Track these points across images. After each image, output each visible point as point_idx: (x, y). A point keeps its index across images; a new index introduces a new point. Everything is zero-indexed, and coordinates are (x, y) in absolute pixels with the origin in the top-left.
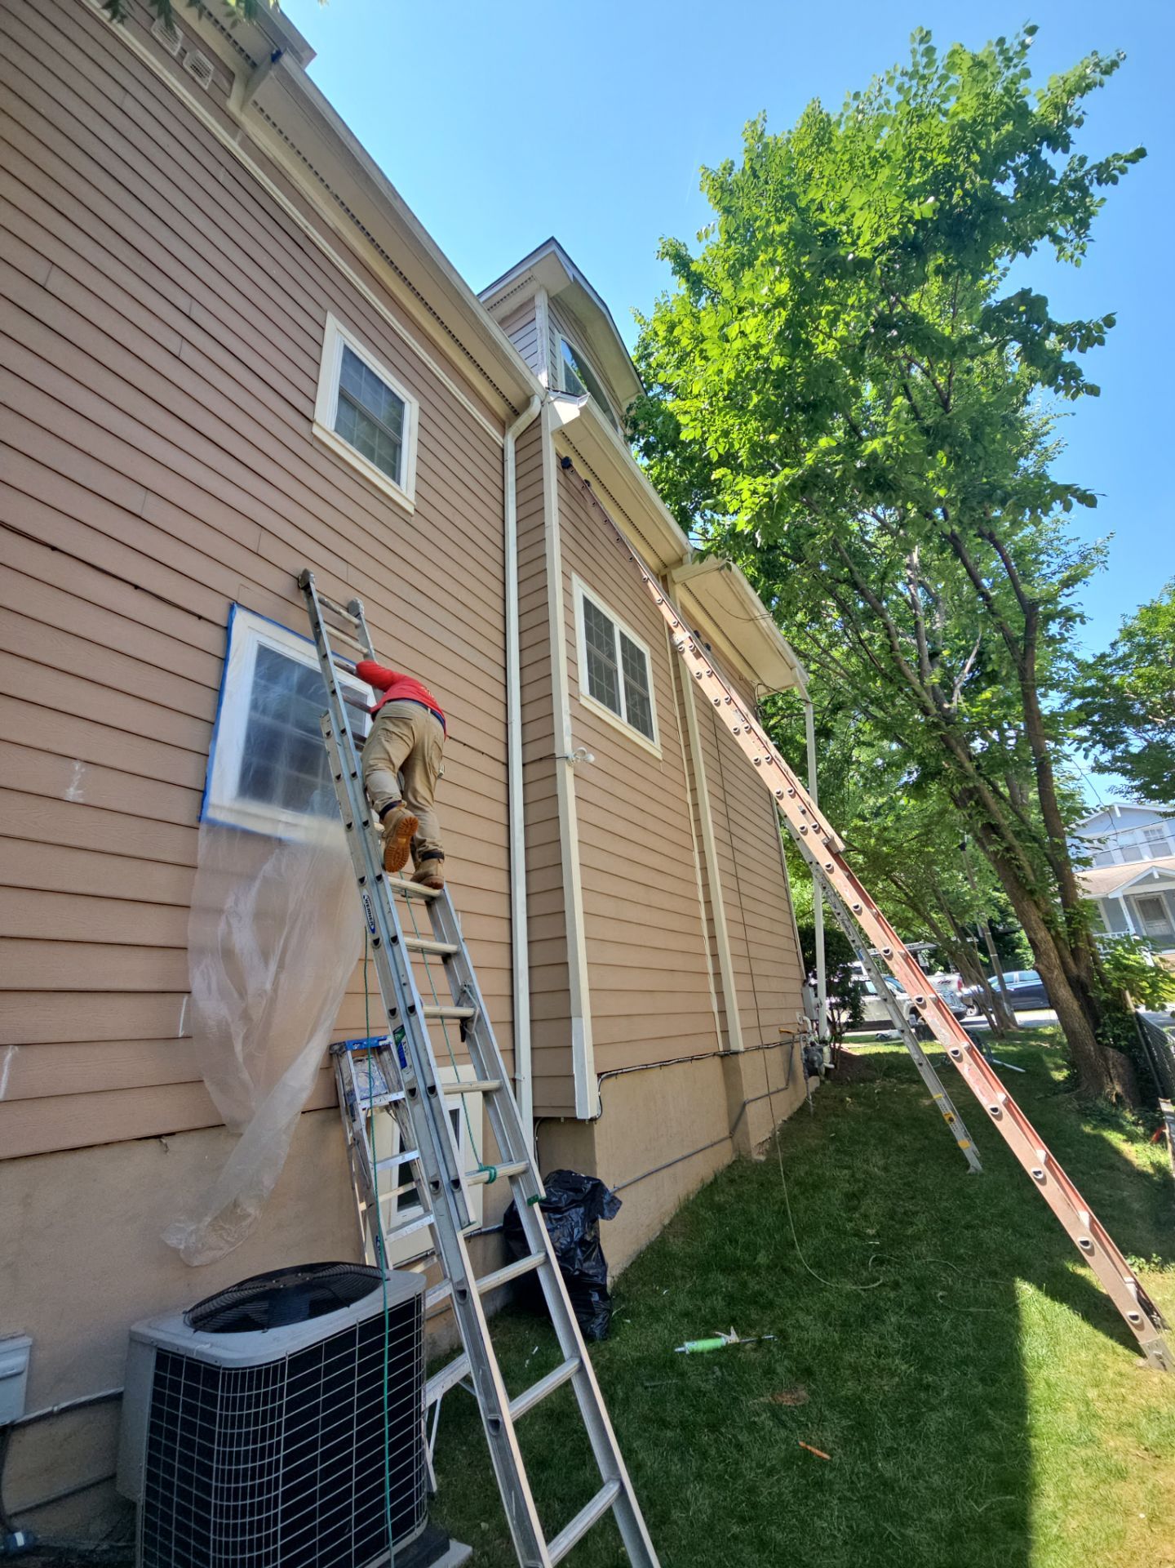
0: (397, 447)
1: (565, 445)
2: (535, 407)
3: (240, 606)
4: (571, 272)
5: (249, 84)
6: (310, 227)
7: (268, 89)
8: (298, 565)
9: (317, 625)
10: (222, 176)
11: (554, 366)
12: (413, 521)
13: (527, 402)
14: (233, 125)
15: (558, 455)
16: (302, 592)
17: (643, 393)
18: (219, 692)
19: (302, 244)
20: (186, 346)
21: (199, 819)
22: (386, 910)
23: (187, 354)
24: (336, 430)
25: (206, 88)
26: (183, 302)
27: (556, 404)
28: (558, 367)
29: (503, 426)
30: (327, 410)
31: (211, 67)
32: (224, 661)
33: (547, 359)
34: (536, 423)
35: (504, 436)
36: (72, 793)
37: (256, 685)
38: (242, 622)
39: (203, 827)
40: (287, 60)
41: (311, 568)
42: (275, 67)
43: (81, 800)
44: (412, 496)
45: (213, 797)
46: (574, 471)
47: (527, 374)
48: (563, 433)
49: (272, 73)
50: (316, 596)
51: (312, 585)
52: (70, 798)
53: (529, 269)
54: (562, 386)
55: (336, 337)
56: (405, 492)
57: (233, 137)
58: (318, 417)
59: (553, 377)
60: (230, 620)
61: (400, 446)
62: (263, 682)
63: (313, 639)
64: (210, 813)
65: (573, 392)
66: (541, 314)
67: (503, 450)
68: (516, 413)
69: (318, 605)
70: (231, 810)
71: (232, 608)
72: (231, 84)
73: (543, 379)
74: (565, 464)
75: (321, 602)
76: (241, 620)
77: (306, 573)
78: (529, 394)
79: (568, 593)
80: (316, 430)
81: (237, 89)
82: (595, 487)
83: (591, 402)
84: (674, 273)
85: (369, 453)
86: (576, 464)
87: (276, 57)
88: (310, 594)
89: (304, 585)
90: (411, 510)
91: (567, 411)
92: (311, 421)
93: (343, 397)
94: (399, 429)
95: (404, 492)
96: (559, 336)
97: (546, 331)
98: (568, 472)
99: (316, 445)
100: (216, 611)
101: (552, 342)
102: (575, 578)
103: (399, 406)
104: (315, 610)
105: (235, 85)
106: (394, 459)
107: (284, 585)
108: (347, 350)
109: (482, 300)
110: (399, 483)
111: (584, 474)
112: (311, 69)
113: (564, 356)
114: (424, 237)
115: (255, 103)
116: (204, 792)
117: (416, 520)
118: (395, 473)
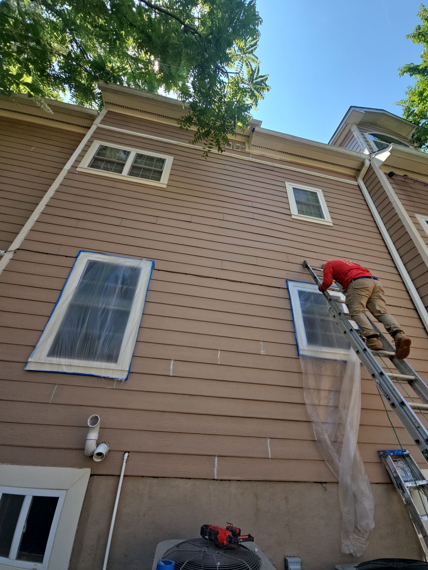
0: (319, 208)
1: (387, 168)
2: (367, 163)
3: (289, 280)
4: (363, 111)
5: (249, 142)
6: (274, 164)
7: (255, 140)
8: (301, 260)
9: (315, 278)
10: (250, 168)
11: (369, 145)
12: (334, 228)
13: (363, 164)
14: (248, 154)
15: (385, 174)
16: (306, 268)
17: (417, 126)
18: (291, 310)
19: (272, 169)
20: (255, 215)
21: (298, 355)
22: (392, 389)
23: (256, 216)
24: (299, 213)
25: (240, 151)
26: (250, 204)
27: (377, 157)
28: (371, 144)
29: (355, 178)
30: (294, 209)
31: (240, 145)
32: (290, 299)
33: (365, 144)
34: (370, 168)
35: (357, 181)
36: (262, 352)
37: (301, 304)
38: (291, 285)
39: (300, 358)
40: (257, 129)
41: (306, 259)
42: (254, 133)
43: (265, 354)
44: (330, 220)
45: (300, 347)
46: (397, 175)
47: (359, 155)
48: (385, 165)
49: (254, 135)
50: (311, 268)
51: (308, 265)
52: (262, 354)
53: (345, 122)
54: (375, 148)
55: (290, 187)
56: (328, 219)
57: (249, 157)
58: (292, 213)
59: (371, 149)
60: (288, 286)
61: (320, 206)
62: (303, 303)
63: (315, 283)
64: (301, 352)
65: (381, 148)
66: (356, 133)
67: (358, 186)
68: (359, 170)
69: (313, 271)
70: (308, 350)
71: (287, 281)
72: (245, 145)
73: (367, 152)
74: (391, 175)
75: (313, 269)
76: (290, 284)
77: (305, 262)
78: (362, 161)
79: (417, 224)
80: (293, 217)
81: (247, 145)
82: (410, 175)
83: (394, 146)
84: (411, 75)
85: (311, 214)
86: (396, 172)
87: (253, 130)
88: (309, 268)
89: (305, 266)
90: (332, 225)
91: (384, 156)
92: (290, 215)
93: (297, 202)
94: (318, 201)
95: (327, 220)
96: (366, 135)
97: (361, 137)
98: (394, 177)
99: (294, 221)
100: (282, 284)
101: (365, 138)
102: (418, 216)
103: (314, 194)
104: (312, 272)
105: (246, 145)
106: (320, 212)
107: (299, 268)
108: (294, 188)
109: (330, 144)
110: (324, 218)
111: (402, 173)
112: (262, 126)
113: (371, 139)
114: (307, 141)
115: (252, 145)
116: (297, 345)
117: (335, 227)
118: (321, 216)
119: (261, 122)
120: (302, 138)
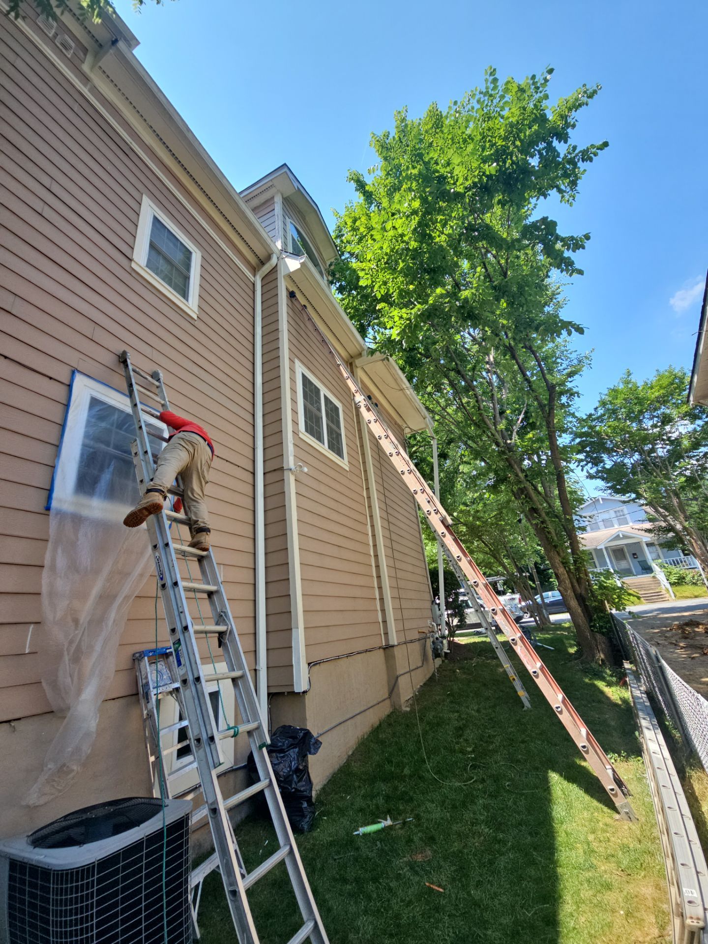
0: (187, 278)
1: (292, 284)
2: (274, 261)
3: (79, 372)
4: (296, 184)
5: (97, 56)
6: (133, 143)
7: (109, 60)
8: (119, 348)
9: (130, 385)
10: (76, 108)
11: (285, 238)
12: (196, 323)
13: (269, 257)
14: (86, 79)
15: (287, 289)
16: (122, 364)
17: (338, 257)
18: (63, 426)
19: (127, 152)
20: (47, 208)
21: (48, 508)
22: (171, 565)
23: (48, 213)
24: (147, 266)
25: (69, 56)
26: (46, 181)
27: (286, 260)
28: (288, 238)
29: (254, 270)
30: (141, 254)
31: (73, 45)
32: (67, 406)
33: (281, 233)
34: (274, 270)
35: (254, 276)
37: (88, 422)
38: (80, 382)
39: (51, 513)
40: (121, 45)
41: (128, 349)
42: (114, 48)
44: (196, 309)
45: (57, 494)
46: (297, 299)
47: (269, 241)
48: (290, 277)
49: (111, 51)
50: (130, 367)
51: (128, 360)
53: (271, 180)
54: (290, 250)
55: (148, 210)
56: (192, 305)
57: (85, 85)
58: (135, 257)
59: (285, 244)
60: (72, 380)
61: (189, 278)
62: (93, 420)
63: (128, 393)
64: (55, 505)
65: (296, 253)
66: (278, 207)
67: (254, 284)
68: (263, 263)
69: (132, 373)
70: (70, 502)
71: (73, 373)
72: (85, 55)
73: (279, 245)
74: (292, 295)
75: (134, 371)
76: (79, 380)
77: (124, 353)
78: (270, 253)
79: (292, 370)
80: (133, 265)
81: (89, 59)
82: (310, 309)
83: (307, 260)
84: (356, 190)
85: (169, 281)
86: (298, 295)
87: (114, 42)
88: (127, 366)
89: (123, 360)
90: (195, 317)
91: (293, 264)
92: (131, 260)
93: (152, 246)
94: (188, 267)
95: (190, 306)
96: (289, 221)
97: (281, 217)
98: (293, 300)
99: (134, 274)
100: (63, 374)
101: (285, 224)
102: (297, 362)
103: (188, 254)
104: (130, 375)
105: (88, 56)
106: (185, 286)
107: (109, 359)
108: (155, 219)
109: (242, 196)
110: (187, 300)
111: (303, 301)
112: (136, 52)
113: (292, 232)
114: (206, 156)
115: (100, 68)
116: (50, 491)
117: (198, 324)
118: (185, 294)
119: (138, 43)
120: (200, 144)
